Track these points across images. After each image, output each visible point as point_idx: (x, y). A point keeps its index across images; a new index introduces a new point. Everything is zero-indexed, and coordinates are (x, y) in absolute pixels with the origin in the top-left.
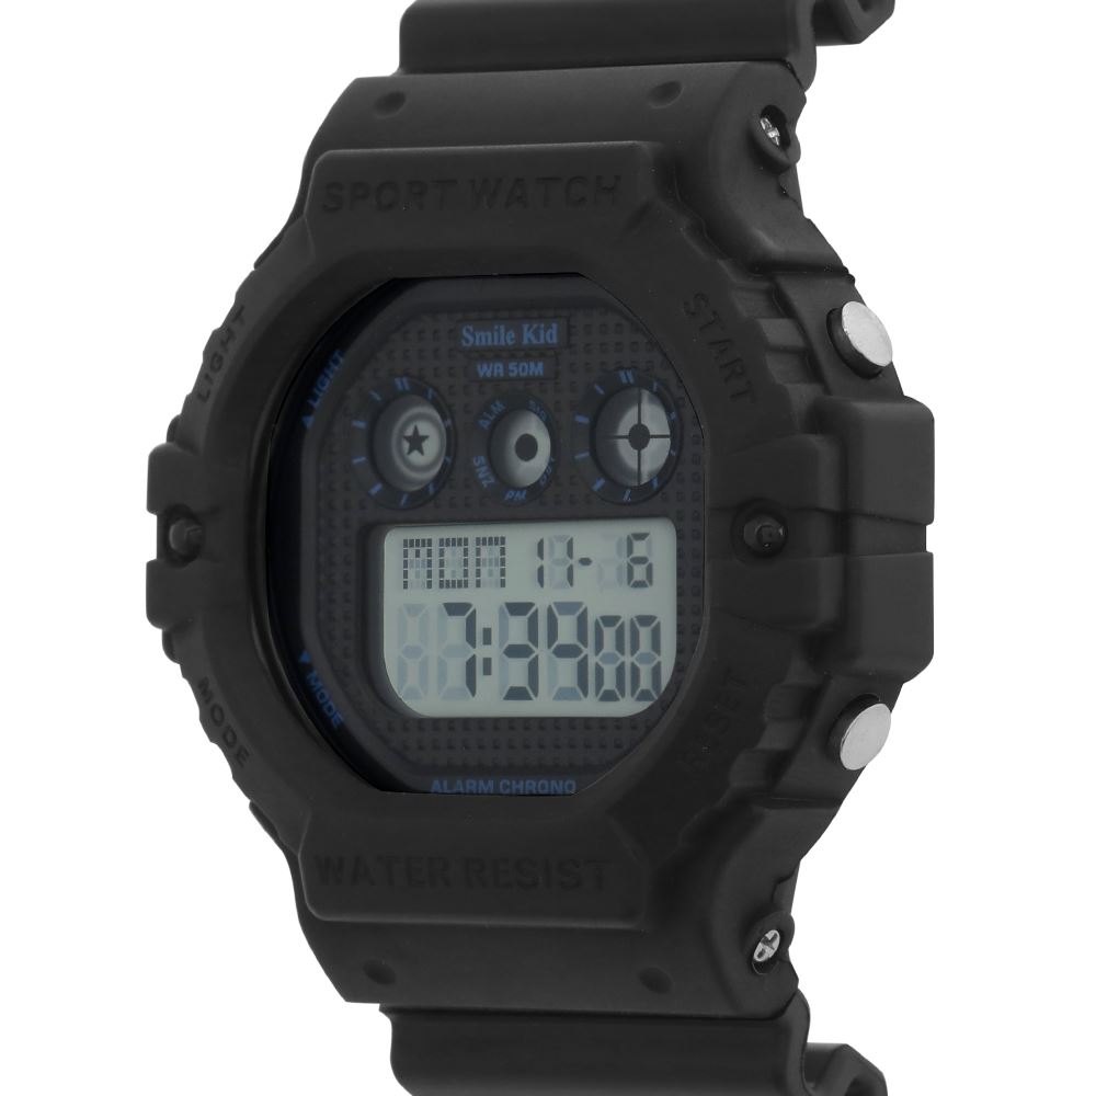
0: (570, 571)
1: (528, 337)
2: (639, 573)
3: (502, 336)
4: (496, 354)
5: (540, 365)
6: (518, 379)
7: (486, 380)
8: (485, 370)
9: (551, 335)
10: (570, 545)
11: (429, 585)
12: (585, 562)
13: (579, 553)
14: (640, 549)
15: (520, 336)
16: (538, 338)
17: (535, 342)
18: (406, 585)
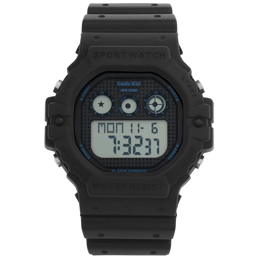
0: (139, 130)
1: (133, 84)
2: (155, 130)
3: (127, 84)
4: (125, 87)
5: (136, 90)
6: (131, 92)
7: (123, 92)
8: (122, 90)
9: (139, 84)
10: (139, 125)
11: (105, 132)
12: (142, 128)
13: (140, 127)
14: (154, 126)
15: (131, 84)
16: (136, 84)
17: (135, 85)
18: (99, 132)
